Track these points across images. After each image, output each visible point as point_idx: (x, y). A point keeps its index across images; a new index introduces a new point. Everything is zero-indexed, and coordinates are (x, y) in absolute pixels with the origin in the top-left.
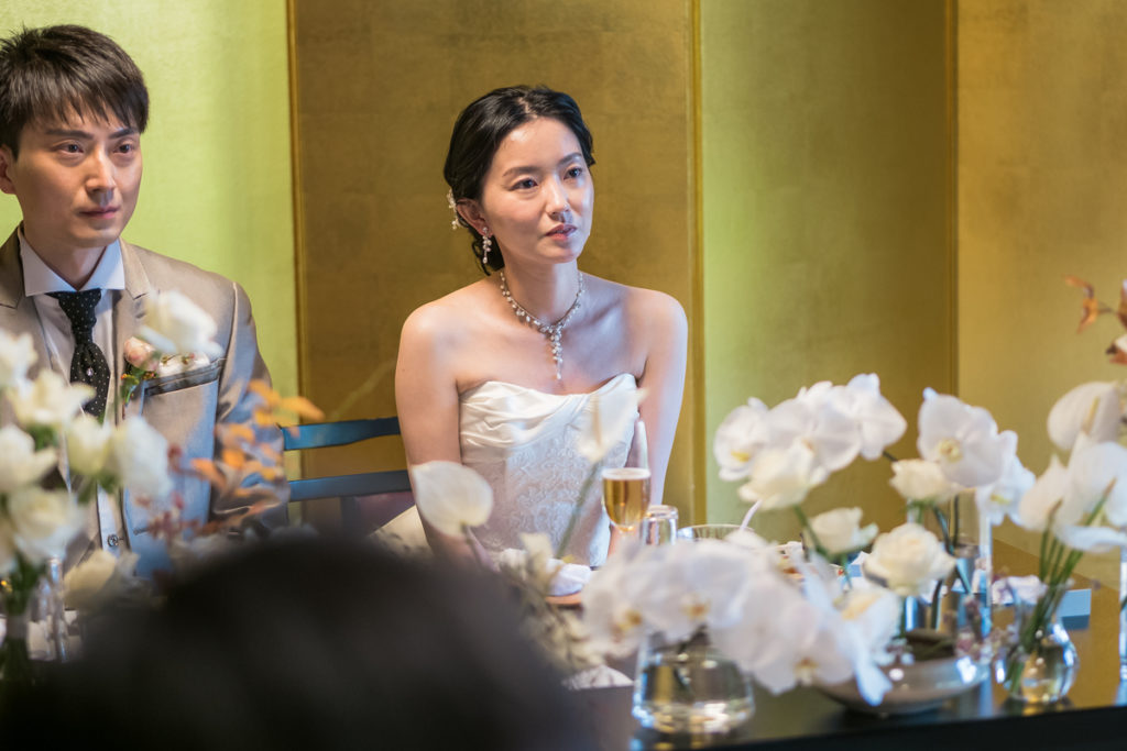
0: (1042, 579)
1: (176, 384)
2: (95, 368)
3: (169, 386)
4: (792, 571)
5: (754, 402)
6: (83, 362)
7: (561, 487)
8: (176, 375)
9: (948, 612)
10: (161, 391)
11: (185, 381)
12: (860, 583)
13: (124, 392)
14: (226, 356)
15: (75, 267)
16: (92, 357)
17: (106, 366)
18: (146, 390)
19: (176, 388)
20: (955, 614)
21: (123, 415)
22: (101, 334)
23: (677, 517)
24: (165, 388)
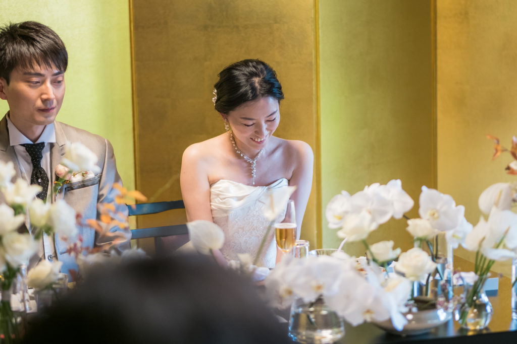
0: (476, 273)
1: (79, 186)
2: (42, 179)
3: (76, 187)
4: (362, 270)
5: (344, 193)
6: (36, 176)
7: (254, 229)
8: (79, 182)
9: (433, 288)
10: (72, 189)
11: (83, 185)
12: (393, 275)
13: (55, 190)
14: (102, 173)
15: (33, 132)
16: (41, 174)
17: (47, 178)
18: (65, 188)
19: (79, 187)
20: (436, 289)
21: (55, 200)
22: (45, 163)
23: (309, 245)
24: (74, 188)
